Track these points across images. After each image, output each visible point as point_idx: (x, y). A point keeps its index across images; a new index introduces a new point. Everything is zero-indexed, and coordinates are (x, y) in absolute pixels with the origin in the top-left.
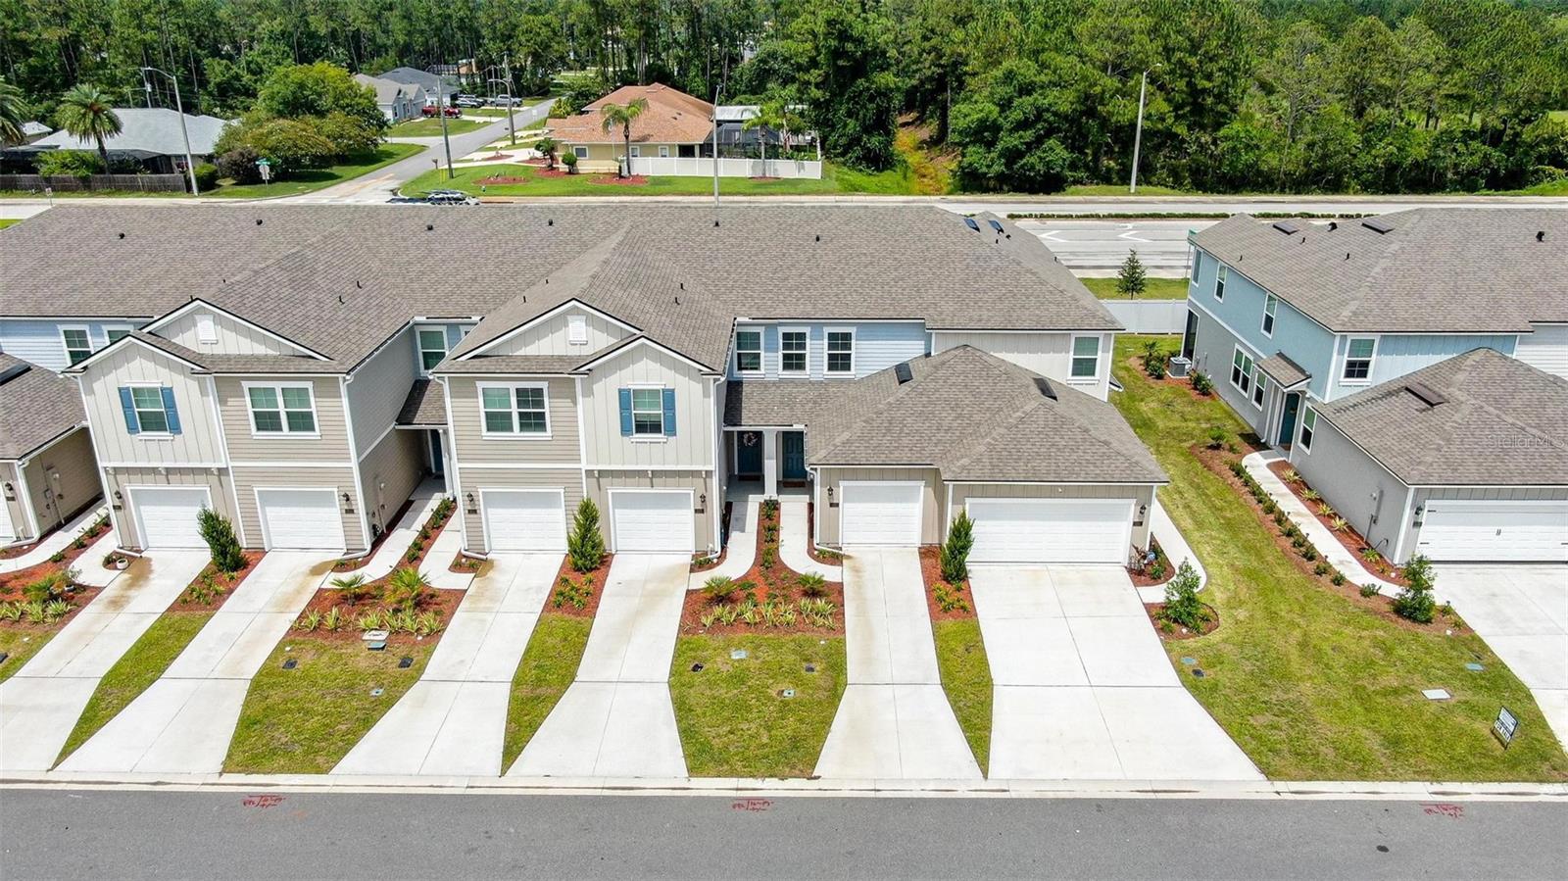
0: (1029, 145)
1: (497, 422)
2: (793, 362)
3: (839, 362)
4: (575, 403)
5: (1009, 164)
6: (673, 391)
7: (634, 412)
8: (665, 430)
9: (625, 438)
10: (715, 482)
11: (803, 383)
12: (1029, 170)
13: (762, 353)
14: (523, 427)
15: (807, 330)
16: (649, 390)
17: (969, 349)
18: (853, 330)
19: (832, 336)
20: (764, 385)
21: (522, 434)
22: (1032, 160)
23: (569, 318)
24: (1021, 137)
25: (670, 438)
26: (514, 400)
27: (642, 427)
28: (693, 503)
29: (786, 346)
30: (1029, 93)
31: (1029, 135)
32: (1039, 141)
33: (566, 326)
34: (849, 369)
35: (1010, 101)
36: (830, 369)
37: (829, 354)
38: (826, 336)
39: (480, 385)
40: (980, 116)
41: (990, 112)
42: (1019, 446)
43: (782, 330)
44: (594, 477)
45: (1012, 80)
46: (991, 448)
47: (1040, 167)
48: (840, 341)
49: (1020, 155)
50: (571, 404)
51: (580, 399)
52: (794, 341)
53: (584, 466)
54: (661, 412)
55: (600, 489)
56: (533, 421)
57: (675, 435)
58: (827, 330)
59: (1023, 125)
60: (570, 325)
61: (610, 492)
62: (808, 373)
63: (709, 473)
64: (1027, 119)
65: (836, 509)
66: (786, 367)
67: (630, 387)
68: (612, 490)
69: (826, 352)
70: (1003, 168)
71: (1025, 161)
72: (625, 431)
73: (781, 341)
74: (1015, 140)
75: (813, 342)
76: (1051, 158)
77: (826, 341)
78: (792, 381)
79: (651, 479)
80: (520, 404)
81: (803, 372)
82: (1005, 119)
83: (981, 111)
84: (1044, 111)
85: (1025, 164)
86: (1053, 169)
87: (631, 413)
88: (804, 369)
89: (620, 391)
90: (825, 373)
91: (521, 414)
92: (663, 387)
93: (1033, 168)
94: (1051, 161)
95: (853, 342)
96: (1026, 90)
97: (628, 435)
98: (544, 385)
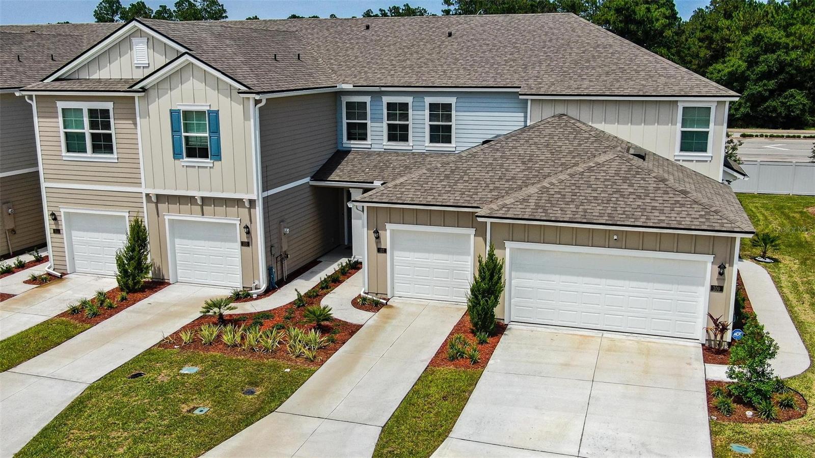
0: (772, 92)
1: (74, 143)
2: (398, 133)
3: (441, 134)
4: (135, 124)
5: (752, 107)
6: (217, 112)
7: (184, 134)
8: (211, 155)
9: (177, 161)
10: (258, 212)
11: (405, 153)
12: (771, 112)
13: (368, 122)
14: (96, 149)
15: (409, 100)
16: (197, 112)
17: (564, 117)
18: (452, 100)
19: (433, 107)
20: (369, 154)
21: (94, 155)
22: (774, 104)
23: (134, 40)
24: (765, 85)
25: (215, 163)
26: (86, 121)
27: (191, 153)
28: (239, 235)
29: (390, 117)
30: (773, 52)
31: (772, 84)
32: (781, 88)
33: (131, 49)
34: (450, 142)
35: (758, 56)
36: (431, 141)
37: (431, 126)
38: (427, 106)
39: (61, 105)
40: (730, 70)
41: (739, 66)
42: (576, 191)
43: (386, 99)
44: (152, 202)
45: (759, 42)
46: (544, 190)
47: (781, 110)
48: (440, 112)
49: (765, 99)
50: (133, 126)
51: (138, 119)
52: (398, 111)
53: (144, 190)
54: (207, 135)
55: (158, 217)
56: (103, 144)
57: (220, 160)
58: (429, 100)
59: (768, 75)
60: (134, 47)
61: (166, 218)
62: (411, 144)
63: (252, 202)
64: (770, 72)
65: (384, 254)
66: (391, 138)
67: (179, 108)
68: (170, 215)
69: (427, 123)
70: (748, 110)
71: (767, 104)
72: (177, 155)
73: (385, 112)
74: (760, 87)
75: (415, 112)
76: (791, 103)
77: (427, 112)
78: (396, 153)
79: (202, 206)
80: (93, 125)
81: (406, 143)
82: (752, 72)
83: (733, 66)
84: (786, 65)
85: (768, 107)
86: (793, 112)
87: (181, 136)
88: (407, 140)
89: (172, 112)
90: (426, 145)
91: (92, 134)
92: (208, 108)
93: (775, 109)
94: (792, 105)
95: (453, 113)
96: (772, 47)
97: (179, 159)
98: (109, 106)
